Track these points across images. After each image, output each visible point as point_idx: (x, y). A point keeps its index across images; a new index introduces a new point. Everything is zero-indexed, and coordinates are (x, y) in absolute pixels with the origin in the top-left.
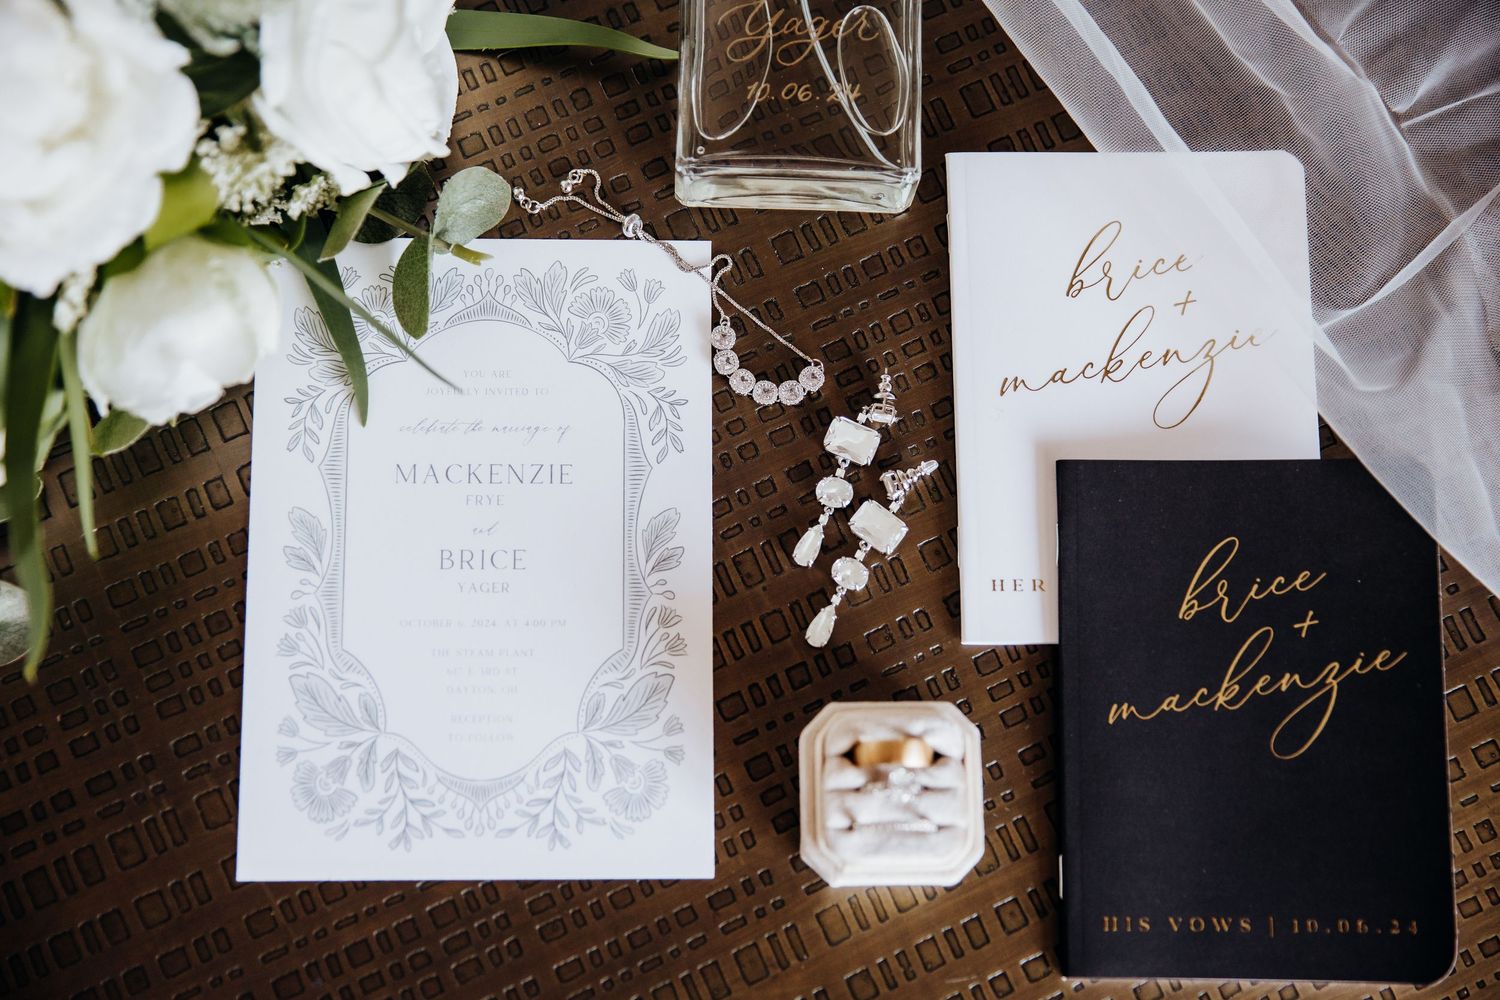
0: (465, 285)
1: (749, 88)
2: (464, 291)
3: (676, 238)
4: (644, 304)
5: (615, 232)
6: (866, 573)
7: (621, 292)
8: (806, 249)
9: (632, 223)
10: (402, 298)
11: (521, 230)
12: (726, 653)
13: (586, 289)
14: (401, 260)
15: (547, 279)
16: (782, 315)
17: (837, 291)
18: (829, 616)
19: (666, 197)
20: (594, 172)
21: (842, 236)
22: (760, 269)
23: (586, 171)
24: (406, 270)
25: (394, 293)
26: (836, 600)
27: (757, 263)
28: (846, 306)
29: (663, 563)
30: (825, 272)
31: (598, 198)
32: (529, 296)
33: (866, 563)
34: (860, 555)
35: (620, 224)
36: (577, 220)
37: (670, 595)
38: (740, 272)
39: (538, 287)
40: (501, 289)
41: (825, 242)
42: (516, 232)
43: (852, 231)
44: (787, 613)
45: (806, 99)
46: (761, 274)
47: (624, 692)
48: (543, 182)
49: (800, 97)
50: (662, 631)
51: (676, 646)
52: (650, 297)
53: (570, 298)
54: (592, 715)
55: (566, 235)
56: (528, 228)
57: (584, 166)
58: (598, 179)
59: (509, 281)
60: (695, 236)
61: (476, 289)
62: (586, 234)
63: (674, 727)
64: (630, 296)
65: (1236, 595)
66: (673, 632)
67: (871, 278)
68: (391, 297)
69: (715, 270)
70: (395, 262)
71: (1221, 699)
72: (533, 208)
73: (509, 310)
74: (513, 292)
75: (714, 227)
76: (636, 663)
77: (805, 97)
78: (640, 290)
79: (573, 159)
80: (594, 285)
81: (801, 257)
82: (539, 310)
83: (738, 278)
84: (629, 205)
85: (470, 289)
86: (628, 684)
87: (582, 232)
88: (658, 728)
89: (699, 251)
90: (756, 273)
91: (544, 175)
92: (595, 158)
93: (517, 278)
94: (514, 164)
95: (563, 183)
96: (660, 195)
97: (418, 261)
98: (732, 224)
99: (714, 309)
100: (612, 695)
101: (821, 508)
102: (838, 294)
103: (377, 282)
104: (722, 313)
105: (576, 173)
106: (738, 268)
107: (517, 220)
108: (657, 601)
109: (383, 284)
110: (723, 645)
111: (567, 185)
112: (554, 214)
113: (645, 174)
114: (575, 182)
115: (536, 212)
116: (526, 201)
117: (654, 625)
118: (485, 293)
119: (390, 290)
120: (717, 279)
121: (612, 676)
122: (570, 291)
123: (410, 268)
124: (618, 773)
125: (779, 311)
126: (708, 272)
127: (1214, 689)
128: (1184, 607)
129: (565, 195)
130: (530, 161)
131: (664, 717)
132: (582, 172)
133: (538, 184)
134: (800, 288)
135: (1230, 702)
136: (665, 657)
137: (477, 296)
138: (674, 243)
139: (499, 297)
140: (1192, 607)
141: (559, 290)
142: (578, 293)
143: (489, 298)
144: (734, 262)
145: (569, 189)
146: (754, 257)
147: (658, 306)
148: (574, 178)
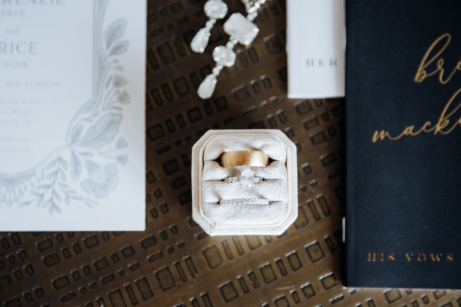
6: (233, 56)
12: (153, 101)
18: (212, 80)
26: (216, 71)
29: (117, 50)
33: (234, 50)
34: (230, 45)
37: (120, 68)
44: (188, 79)
47: (93, 124)
50: (116, 89)
51: (123, 98)
54: (75, 137)
63: (121, 144)
65: (448, 68)
66: (122, 89)
71: (438, 128)
76: (100, 108)
86: (96, 120)
88: (113, 144)
100: (86, 126)
101: (207, 19)
108: (112, 72)
110: (151, 97)
117: (111, 85)
121: (87, 115)
124: (90, 171)
127: (434, 122)
128: (418, 75)
131: (117, 138)
135: (444, 130)
136: (118, 104)
140: (422, 75)
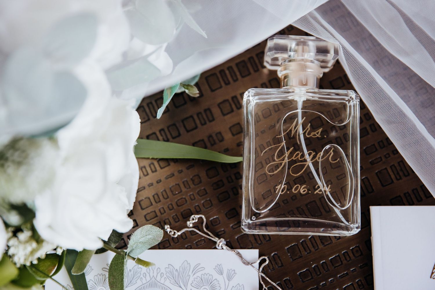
0: (142, 273)
1: (277, 187)
2: (142, 276)
3: (241, 248)
4: (227, 281)
5: (212, 245)
7: (216, 276)
8: (304, 253)
9: (221, 242)
10: (112, 280)
11: (168, 245)
13: (199, 274)
14: (112, 261)
15: (181, 269)
16: (292, 286)
17: (319, 273)
19: (236, 228)
20: (203, 216)
21: (321, 246)
22: (282, 263)
23: (199, 216)
24: (114, 267)
25: (109, 277)
27: (280, 260)
28: (323, 281)
30: (313, 264)
31: (205, 229)
32: (172, 278)
35: (215, 243)
36: (195, 240)
38: (272, 265)
39: (177, 273)
40: (159, 275)
41: (313, 249)
42: (166, 246)
43: (326, 244)
45: (304, 193)
46: (282, 265)
48: (178, 221)
49: (302, 191)
52: (229, 278)
53: (192, 279)
55: (190, 247)
56: (172, 244)
57: (198, 213)
58: (205, 220)
59: (163, 270)
60: (251, 247)
61: (147, 274)
62: (199, 246)
64: (220, 278)
67: (335, 267)
68: (107, 280)
69: (260, 264)
70: (110, 262)
72: (174, 234)
73: (163, 285)
74: (165, 276)
75: (260, 242)
77: (304, 192)
78: (225, 274)
79: (193, 209)
80: (203, 272)
81: (301, 257)
82: (178, 285)
83: (271, 267)
84: (219, 232)
85: (144, 275)
87: (197, 245)
89: (252, 254)
90: (280, 265)
91: (179, 217)
92: (203, 209)
93: (167, 270)
94: (165, 212)
95: (188, 223)
96: (235, 227)
97: (120, 263)
98: (268, 240)
99: (260, 283)
102: (319, 275)
103: (101, 272)
104: (264, 286)
105: (194, 217)
106: (272, 263)
107: (166, 240)
109: (104, 273)
111: (190, 224)
112: (184, 237)
113: (227, 216)
114: (194, 221)
115: (176, 236)
116: (170, 232)
118: (151, 276)
119: (107, 276)
120: (261, 269)
122: (191, 275)
123: (116, 266)
125: (291, 284)
126: (257, 265)
129: (188, 228)
130: (172, 211)
132: (198, 216)
133: (176, 222)
134: (301, 272)
137: (148, 279)
138: (241, 251)
139: (158, 278)
141: (187, 275)
142: (195, 276)
143: (153, 279)
144: (269, 260)
145: (191, 225)
146: (279, 257)
147: (233, 283)
148: (193, 219)
